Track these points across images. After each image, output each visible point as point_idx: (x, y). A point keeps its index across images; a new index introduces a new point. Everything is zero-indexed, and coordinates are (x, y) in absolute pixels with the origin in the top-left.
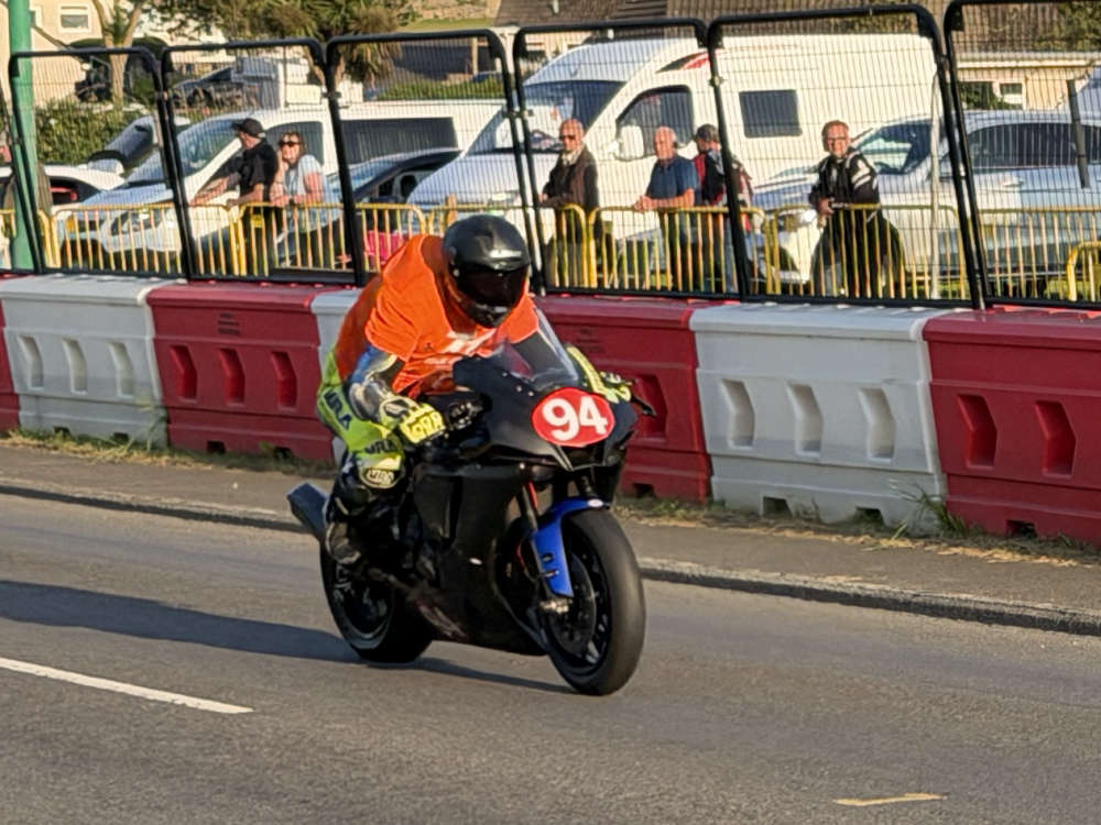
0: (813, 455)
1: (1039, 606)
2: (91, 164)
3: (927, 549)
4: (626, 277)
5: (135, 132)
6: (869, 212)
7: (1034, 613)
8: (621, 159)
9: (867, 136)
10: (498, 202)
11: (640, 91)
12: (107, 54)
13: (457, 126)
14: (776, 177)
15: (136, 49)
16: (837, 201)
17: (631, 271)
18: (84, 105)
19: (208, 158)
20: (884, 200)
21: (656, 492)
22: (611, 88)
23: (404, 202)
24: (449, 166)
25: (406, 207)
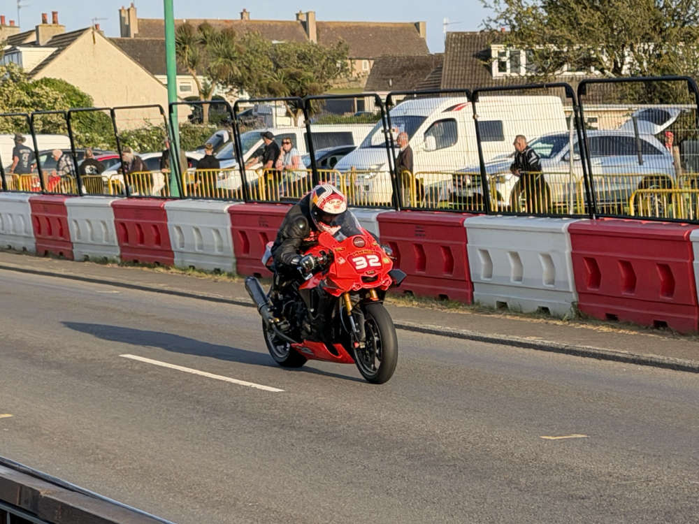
0: (518, 283)
1: (622, 352)
2: (198, 151)
3: (570, 325)
4: (429, 202)
5: (216, 137)
6: (537, 175)
7: (620, 355)
8: (426, 151)
9: (534, 141)
10: (373, 169)
11: (434, 120)
12: (201, 104)
13: (354, 136)
14: (494, 159)
15: (214, 101)
16: (522, 170)
17: (432, 200)
18: (193, 126)
19: (248, 149)
20: (544, 170)
21: (450, 298)
22: (421, 119)
23: (332, 169)
24: (351, 153)
25: (333, 171)
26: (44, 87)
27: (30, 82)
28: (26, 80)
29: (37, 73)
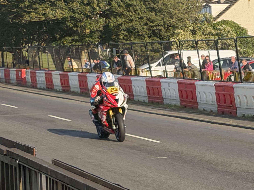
26: (223, 25)
27: (215, 22)
28: (213, 21)
29: (219, 17)
